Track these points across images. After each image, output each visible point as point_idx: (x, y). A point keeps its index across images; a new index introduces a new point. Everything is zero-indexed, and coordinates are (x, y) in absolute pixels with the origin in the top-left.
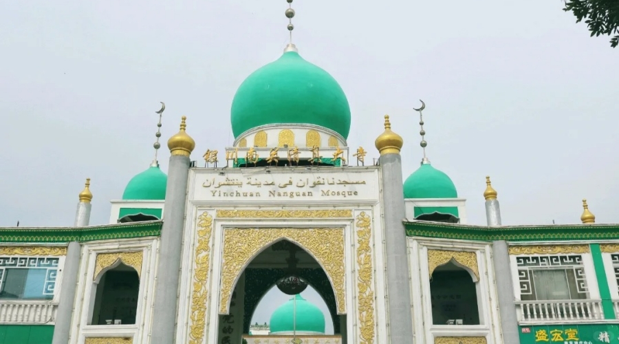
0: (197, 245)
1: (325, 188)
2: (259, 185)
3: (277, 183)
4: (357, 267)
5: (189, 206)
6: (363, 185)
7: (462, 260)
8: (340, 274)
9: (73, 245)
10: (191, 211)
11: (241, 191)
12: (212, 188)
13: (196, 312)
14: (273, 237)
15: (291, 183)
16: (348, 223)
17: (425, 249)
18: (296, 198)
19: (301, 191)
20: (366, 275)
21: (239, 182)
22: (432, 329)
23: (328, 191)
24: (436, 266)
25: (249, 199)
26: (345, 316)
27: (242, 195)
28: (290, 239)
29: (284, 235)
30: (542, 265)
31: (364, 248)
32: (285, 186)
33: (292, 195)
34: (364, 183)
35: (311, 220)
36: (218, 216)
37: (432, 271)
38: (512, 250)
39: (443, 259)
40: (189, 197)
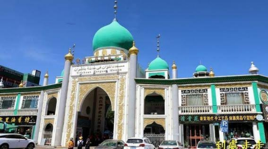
0: (72, 90)
1: (111, 69)
2: (91, 69)
3: (96, 68)
4: (119, 95)
5: (70, 77)
6: (123, 67)
7: (158, 92)
8: (113, 98)
9: (42, 91)
10: (71, 79)
11: (85, 71)
12: (77, 71)
13: (71, 111)
14: (94, 86)
15: (100, 68)
16: (117, 80)
17: (143, 88)
18: (102, 73)
19: (103, 70)
20: (122, 97)
21: (85, 69)
22: (143, 116)
23: (112, 70)
24: (147, 94)
25: (88, 74)
26: (114, 112)
27: (85, 73)
28: (100, 87)
29: (97, 85)
30: (191, 93)
31: (122, 88)
32: (99, 69)
33: (100, 72)
34: (124, 66)
35: (106, 80)
36: (78, 80)
37: (146, 96)
38: (180, 88)
39: (151, 92)
40: (70, 75)
